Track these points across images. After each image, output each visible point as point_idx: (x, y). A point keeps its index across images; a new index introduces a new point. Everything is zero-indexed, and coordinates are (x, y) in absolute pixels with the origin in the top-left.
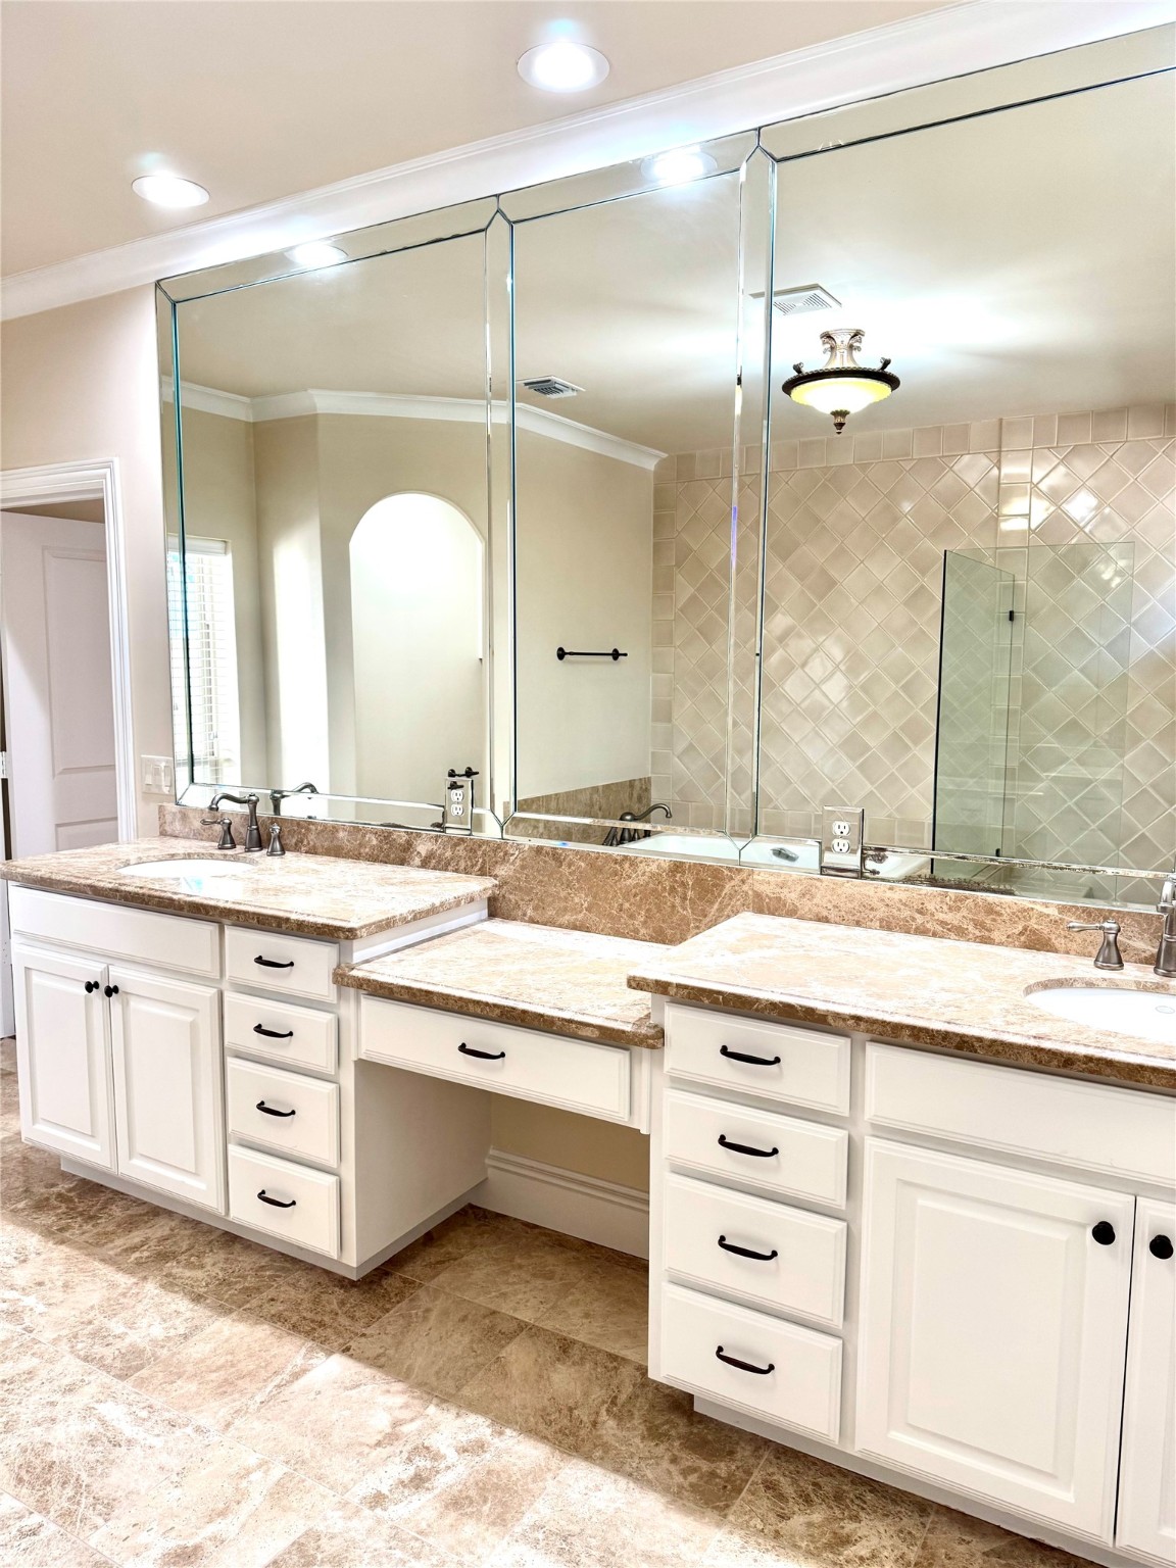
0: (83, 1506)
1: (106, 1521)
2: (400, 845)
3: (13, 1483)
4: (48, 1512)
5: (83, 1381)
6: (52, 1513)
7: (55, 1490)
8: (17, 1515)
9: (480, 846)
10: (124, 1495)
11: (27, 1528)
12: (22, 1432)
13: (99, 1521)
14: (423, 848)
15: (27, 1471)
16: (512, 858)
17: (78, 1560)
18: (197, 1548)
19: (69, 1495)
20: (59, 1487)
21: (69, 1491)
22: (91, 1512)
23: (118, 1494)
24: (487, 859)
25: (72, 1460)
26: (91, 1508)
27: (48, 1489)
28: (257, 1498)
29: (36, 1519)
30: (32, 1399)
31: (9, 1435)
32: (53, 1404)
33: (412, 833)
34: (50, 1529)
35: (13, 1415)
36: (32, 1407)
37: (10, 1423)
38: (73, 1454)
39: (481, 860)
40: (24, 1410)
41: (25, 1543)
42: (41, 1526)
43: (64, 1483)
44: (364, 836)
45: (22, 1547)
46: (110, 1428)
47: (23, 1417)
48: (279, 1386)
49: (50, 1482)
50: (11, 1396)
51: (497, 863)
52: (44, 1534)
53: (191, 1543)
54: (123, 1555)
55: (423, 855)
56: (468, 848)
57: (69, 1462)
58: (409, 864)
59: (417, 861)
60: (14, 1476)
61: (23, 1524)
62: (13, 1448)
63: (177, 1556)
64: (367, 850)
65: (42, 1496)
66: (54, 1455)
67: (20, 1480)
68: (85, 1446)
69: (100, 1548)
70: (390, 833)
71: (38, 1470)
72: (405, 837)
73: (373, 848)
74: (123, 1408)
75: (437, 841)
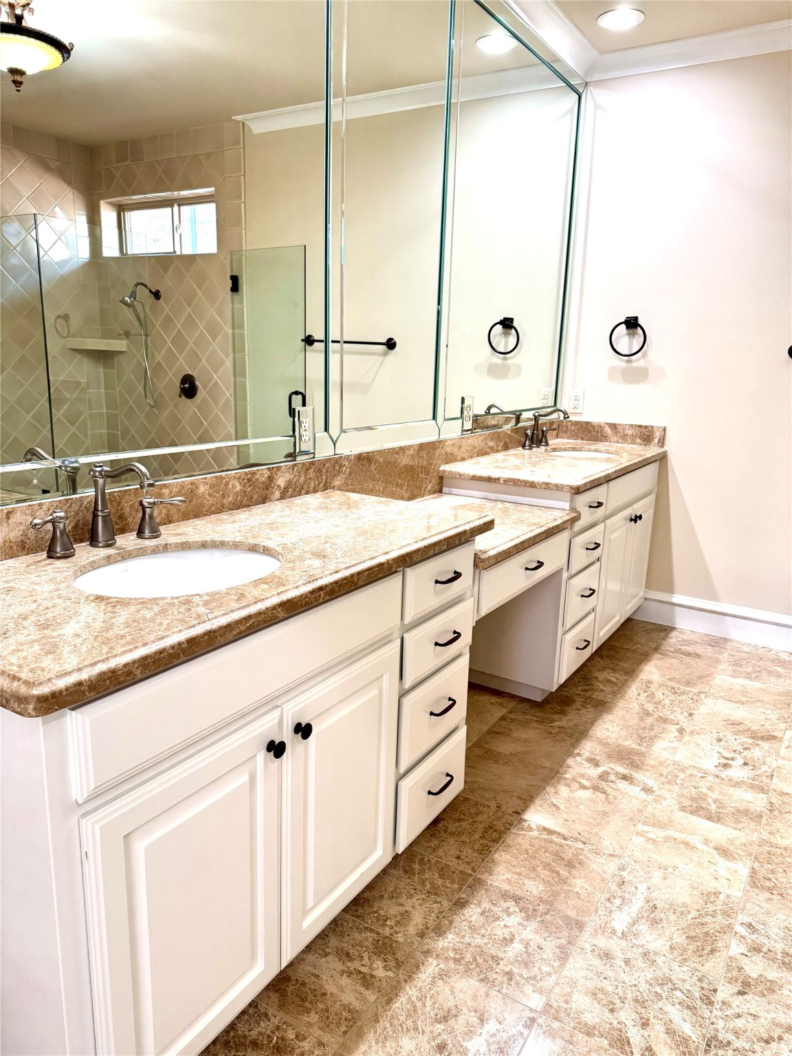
0: (715, 908)
1: (720, 893)
2: (263, 483)
3: (717, 954)
4: (730, 924)
5: (593, 951)
6: (730, 922)
7: (711, 927)
8: (742, 940)
9: (324, 465)
10: (696, 891)
11: (749, 930)
12: (666, 970)
13: (722, 897)
14: (281, 481)
15: (703, 950)
16: (344, 468)
17: (755, 896)
18: (716, 849)
19: (710, 918)
20: (708, 926)
21: (708, 919)
22: (718, 902)
23: (697, 893)
24: (329, 475)
25: (680, 928)
26: (715, 903)
27: (712, 931)
28: (667, 833)
29: (739, 929)
30: (626, 978)
31: (673, 978)
32: (627, 962)
33: (273, 468)
34: (742, 918)
35: (651, 985)
36: (636, 975)
37: (660, 982)
38: (674, 929)
39: (324, 477)
40: (642, 980)
41: (760, 927)
42: (742, 924)
43: (703, 924)
44: (227, 484)
45: (763, 927)
46: (640, 916)
47: (649, 976)
48: (565, 839)
49: (705, 933)
50: (629, 996)
51: (335, 476)
52: (747, 920)
53: (715, 852)
54: (740, 878)
55: (282, 486)
56: (316, 470)
57: (683, 929)
58: (270, 500)
59: (277, 494)
60: (711, 956)
61: (747, 934)
62: (685, 969)
63: (726, 855)
64: (230, 499)
65: (720, 933)
66: (680, 939)
67: (713, 951)
68: (664, 924)
69: (742, 889)
70: (254, 473)
71: (699, 944)
72: (267, 474)
73: (237, 494)
74: (616, 915)
75: (293, 470)
